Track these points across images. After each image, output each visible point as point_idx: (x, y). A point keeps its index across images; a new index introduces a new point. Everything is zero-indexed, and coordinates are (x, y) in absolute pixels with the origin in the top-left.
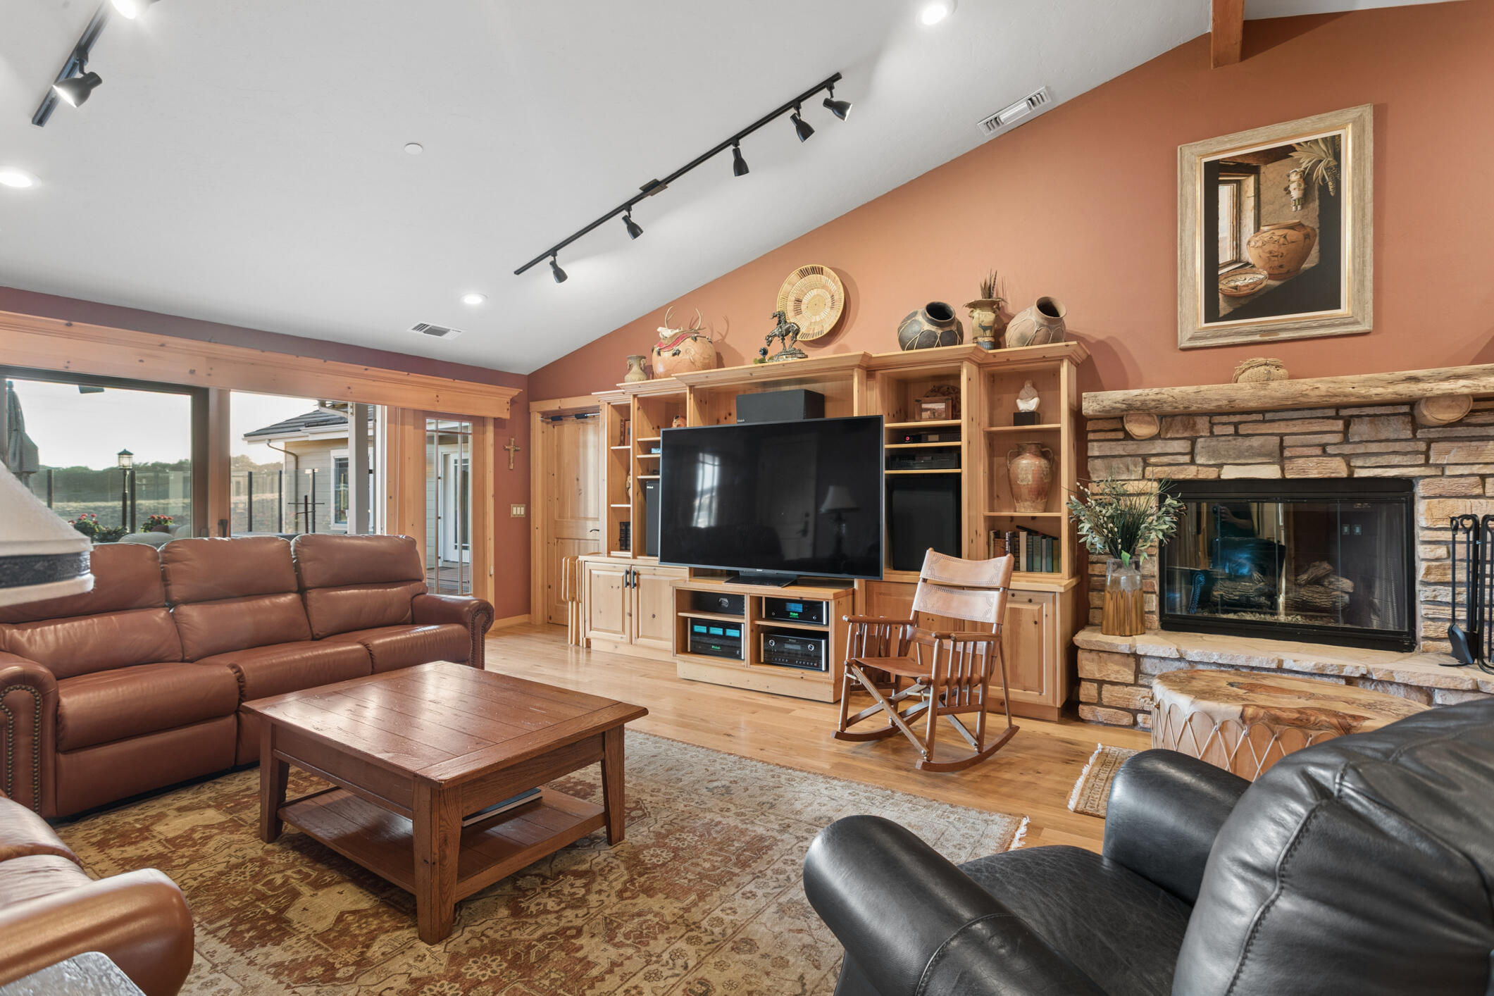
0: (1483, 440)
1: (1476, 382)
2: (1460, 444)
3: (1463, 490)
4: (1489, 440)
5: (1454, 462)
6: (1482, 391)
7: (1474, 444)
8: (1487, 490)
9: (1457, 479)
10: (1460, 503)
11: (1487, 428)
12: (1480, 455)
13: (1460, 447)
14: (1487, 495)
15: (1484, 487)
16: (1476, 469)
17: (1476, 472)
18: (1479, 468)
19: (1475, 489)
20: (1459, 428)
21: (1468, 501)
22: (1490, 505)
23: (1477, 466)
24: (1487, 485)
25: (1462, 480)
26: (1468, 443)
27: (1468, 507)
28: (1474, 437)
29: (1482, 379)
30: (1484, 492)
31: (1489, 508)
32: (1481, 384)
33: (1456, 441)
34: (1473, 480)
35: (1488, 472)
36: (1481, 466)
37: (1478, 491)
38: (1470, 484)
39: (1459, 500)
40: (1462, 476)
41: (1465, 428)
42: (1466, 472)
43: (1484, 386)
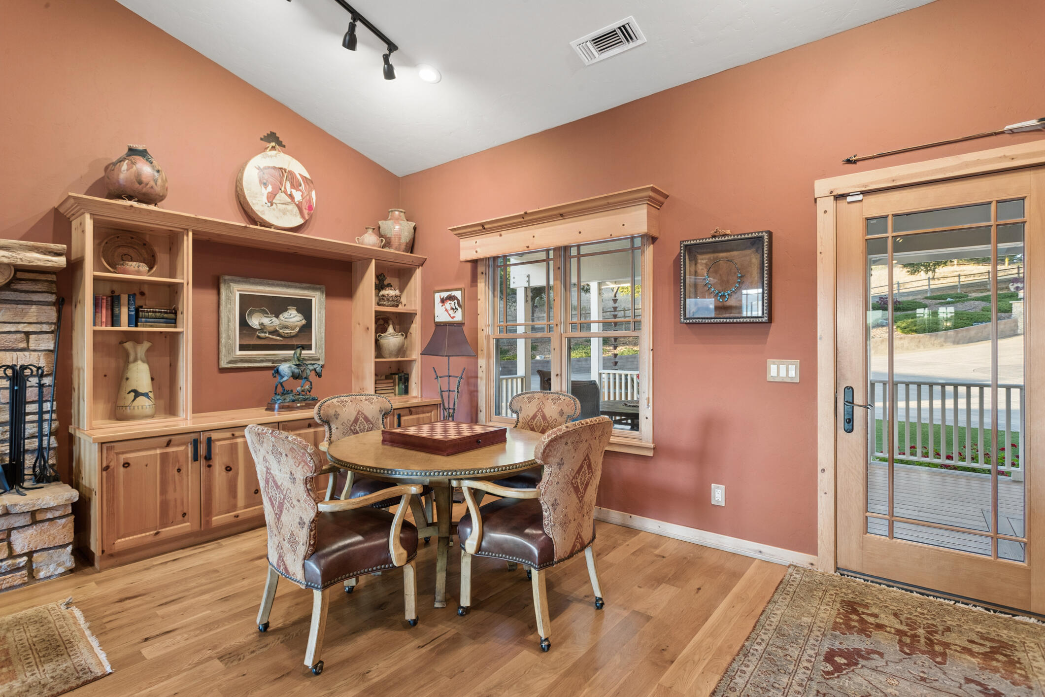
0: (28, 304)
1: (14, 255)
2: (8, 306)
3: (11, 345)
4: (33, 304)
5: (3, 321)
6: (19, 262)
7: (20, 306)
8: (30, 345)
9: (5, 335)
10: (8, 356)
11: (30, 294)
12: (25, 316)
13: (8, 308)
14: (31, 348)
15: (28, 342)
16: (21, 327)
17: (21, 330)
18: (24, 327)
19: (20, 344)
20: (7, 292)
21: (14, 353)
22: (32, 356)
23: (22, 325)
24: (31, 341)
25: (10, 336)
26: (15, 306)
27: (15, 358)
28: (20, 301)
29: (19, 252)
30: (28, 346)
31: (31, 359)
32: (19, 257)
33: (5, 303)
34: (18, 336)
35: (31, 331)
36: (25, 325)
37: (23, 345)
38: (16, 339)
39: (7, 353)
40: (9, 332)
41: (12, 293)
42: (13, 330)
43: (21, 259)
